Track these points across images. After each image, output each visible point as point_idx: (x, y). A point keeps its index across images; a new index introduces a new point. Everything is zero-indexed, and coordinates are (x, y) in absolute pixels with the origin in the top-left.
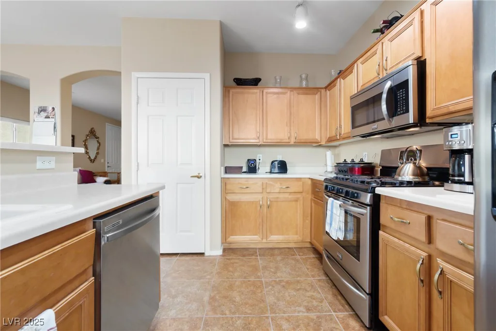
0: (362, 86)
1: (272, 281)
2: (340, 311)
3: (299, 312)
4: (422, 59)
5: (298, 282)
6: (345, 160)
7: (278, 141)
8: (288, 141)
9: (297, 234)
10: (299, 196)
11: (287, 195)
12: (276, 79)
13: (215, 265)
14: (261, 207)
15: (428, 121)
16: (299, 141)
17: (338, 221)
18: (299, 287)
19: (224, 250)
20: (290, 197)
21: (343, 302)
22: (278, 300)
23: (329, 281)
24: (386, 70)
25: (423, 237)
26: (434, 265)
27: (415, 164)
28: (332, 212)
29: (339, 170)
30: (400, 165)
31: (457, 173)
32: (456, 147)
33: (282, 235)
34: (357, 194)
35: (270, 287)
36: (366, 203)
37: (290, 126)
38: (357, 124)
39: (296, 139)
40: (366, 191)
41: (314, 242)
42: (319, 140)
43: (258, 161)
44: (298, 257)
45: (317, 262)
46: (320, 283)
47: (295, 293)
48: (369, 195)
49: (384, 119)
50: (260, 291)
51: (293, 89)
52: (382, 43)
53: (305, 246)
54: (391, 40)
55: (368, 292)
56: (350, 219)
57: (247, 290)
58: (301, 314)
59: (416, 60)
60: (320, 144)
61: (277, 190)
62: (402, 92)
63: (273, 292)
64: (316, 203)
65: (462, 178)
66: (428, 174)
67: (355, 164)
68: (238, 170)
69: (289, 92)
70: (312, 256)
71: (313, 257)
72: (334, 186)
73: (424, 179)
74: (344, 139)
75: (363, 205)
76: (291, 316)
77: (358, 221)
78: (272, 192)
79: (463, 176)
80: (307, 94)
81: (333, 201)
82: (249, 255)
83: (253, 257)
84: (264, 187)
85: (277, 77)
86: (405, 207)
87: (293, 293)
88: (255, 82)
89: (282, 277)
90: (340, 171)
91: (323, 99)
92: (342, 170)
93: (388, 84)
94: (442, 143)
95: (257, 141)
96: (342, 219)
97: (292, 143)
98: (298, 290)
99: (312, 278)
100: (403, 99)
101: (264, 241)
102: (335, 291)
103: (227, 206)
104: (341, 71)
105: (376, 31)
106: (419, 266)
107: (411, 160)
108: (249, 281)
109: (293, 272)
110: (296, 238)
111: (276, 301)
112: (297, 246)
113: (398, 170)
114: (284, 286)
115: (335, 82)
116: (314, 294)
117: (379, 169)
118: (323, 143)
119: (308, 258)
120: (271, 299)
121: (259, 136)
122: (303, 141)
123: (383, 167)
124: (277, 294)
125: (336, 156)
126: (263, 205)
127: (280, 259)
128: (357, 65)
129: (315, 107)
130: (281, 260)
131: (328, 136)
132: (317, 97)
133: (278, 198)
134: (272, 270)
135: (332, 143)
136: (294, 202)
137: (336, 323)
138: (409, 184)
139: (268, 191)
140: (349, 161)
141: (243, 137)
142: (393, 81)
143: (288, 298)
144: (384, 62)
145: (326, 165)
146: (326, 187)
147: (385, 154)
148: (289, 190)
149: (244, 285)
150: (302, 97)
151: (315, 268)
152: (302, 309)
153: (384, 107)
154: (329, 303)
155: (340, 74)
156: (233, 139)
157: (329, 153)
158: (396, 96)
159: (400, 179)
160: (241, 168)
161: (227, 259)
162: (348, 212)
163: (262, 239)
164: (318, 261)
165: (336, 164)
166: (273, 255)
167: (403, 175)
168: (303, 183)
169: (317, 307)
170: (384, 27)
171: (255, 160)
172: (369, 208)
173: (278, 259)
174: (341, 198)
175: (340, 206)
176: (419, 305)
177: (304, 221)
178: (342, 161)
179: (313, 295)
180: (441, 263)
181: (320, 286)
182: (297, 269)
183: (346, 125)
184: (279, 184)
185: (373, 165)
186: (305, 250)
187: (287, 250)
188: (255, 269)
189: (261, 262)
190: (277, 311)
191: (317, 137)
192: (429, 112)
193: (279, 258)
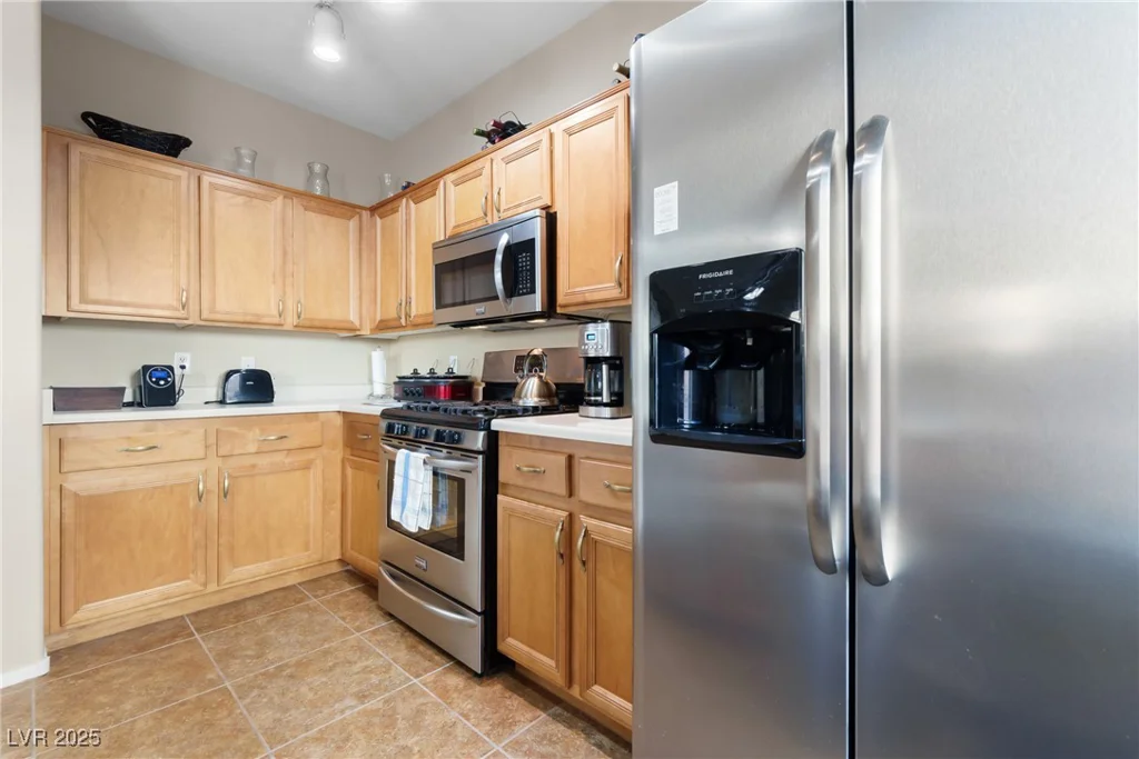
0: (455, 227)
1: (256, 676)
2: (426, 671)
3: (342, 712)
4: (552, 211)
5: (326, 653)
6: (415, 370)
7: (249, 319)
8: (276, 320)
9: (307, 549)
10: (312, 455)
11: (279, 458)
12: (239, 157)
13: (29, 710)
14: (200, 498)
15: (559, 310)
16: (308, 323)
17: (420, 492)
18: (330, 664)
19: (55, 656)
20: (288, 460)
21: (430, 652)
22: (286, 710)
23: (396, 625)
24: (499, 211)
25: (562, 490)
26: (576, 527)
27: (540, 377)
28: (406, 477)
29: (405, 391)
30: (519, 380)
31: (593, 391)
32: (592, 354)
33: (268, 559)
34: (459, 434)
35: (255, 692)
36: (475, 448)
37: (284, 285)
38: (448, 300)
39: (299, 317)
40: (475, 427)
41: (353, 555)
42: (357, 323)
43: (178, 371)
44: (313, 601)
45: (362, 598)
46: (379, 638)
47: (324, 679)
48: (482, 434)
49: (496, 298)
50: (225, 713)
51: (290, 193)
52: (492, 160)
53: (328, 572)
54: (508, 161)
55: (479, 610)
56: (443, 485)
57: (183, 728)
58: (348, 713)
59: (543, 209)
60: (358, 333)
61: (252, 448)
62: (526, 257)
63: (265, 700)
64: (357, 467)
65: (599, 398)
66: (557, 394)
67: (438, 378)
68: (107, 398)
69: (281, 197)
70: (348, 588)
71: (352, 591)
72: (406, 423)
73: (553, 402)
74: (416, 326)
75: (469, 453)
76: (327, 727)
77: (459, 485)
78: (236, 452)
79: (600, 394)
80: (329, 214)
81: (408, 457)
82: (162, 641)
83: (179, 641)
84: (212, 440)
85: (243, 151)
86: (537, 447)
87: (318, 680)
88: (172, 146)
89: (281, 659)
90: (407, 394)
91: (365, 234)
92: (411, 392)
93: (504, 240)
94: (576, 345)
95: (181, 313)
96: (429, 488)
97: (288, 327)
98: (331, 669)
99: (358, 634)
100: (527, 270)
101: (212, 587)
102: (412, 639)
103: (69, 512)
104: (409, 185)
105: (480, 133)
106: (558, 533)
107: (536, 371)
108: (183, 704)
109: (309, 638)
110: (303, 558)
111: (278, 715)
112: (305, 580)
113: (517, 389)
114: (291, 676)
115: (395, 204)
116: (369, 663)
117: (480, 389)
118: (366, 332)
119: (338, 595)
120: (263, 717)
121: (187, 298)
122: (317, 324)
123: (487, 383)
124: (276, 699)
125: (391, 362)
126: (209, 492)
127: (265, 620)
128: (445, 183)
129: (348, 250)
130: (269, 622)
131: (378, 318)
132: (353, 224)
133: (254, 466)
134: (249, 653)
135: (386, 331)
136: (298, 473)
137: (424, 694)
138: (536, 411)
139: (222, 451)
140: (424, 372)
141: (124, 298)
142: (511, 235)
143: (311, 696)
144: (496, 196)
145: (371, 382)
146: (390, 428)
147: (492, 360)
148: (286, 444)
149: (168, 721)
150: (316, 219)
151: (360, 611)
152: (349, 702)
153: (498, 276)
154: (403, 666)
155: (408, 190)
156: (83, 300)
157: (378, 355)
158: (516, 262)
159: (521, 403)
160: (121, 390)
161: (72, 678)
162: (440, 471)
163: (205, 585)
164: (365, 596)
165: (397, 380)
166: (238, 618)
167: (526, 396)
168: (323, 423)
169: (380, 684)
170: (493, 130)
171: (171, 368)
172: (480, 457)
173: (259, 622)
174: (424, 446)
175: (425, 463)
176: (557, 595)
177: (325, 513)
178: (407, 372)
179: (366, 667)
180: (586, 521)
181: (379, 643)
182: (317, 628)
183: (422, 297)
184: (257, 431)
185: (469, 380)
186: (329, 580)
187: (281, 594)
188: (195, 668)
189: (207, 646)
190: (288, 734)
191: (353, 317)
192: (561, 298)
193: (261, 620)
